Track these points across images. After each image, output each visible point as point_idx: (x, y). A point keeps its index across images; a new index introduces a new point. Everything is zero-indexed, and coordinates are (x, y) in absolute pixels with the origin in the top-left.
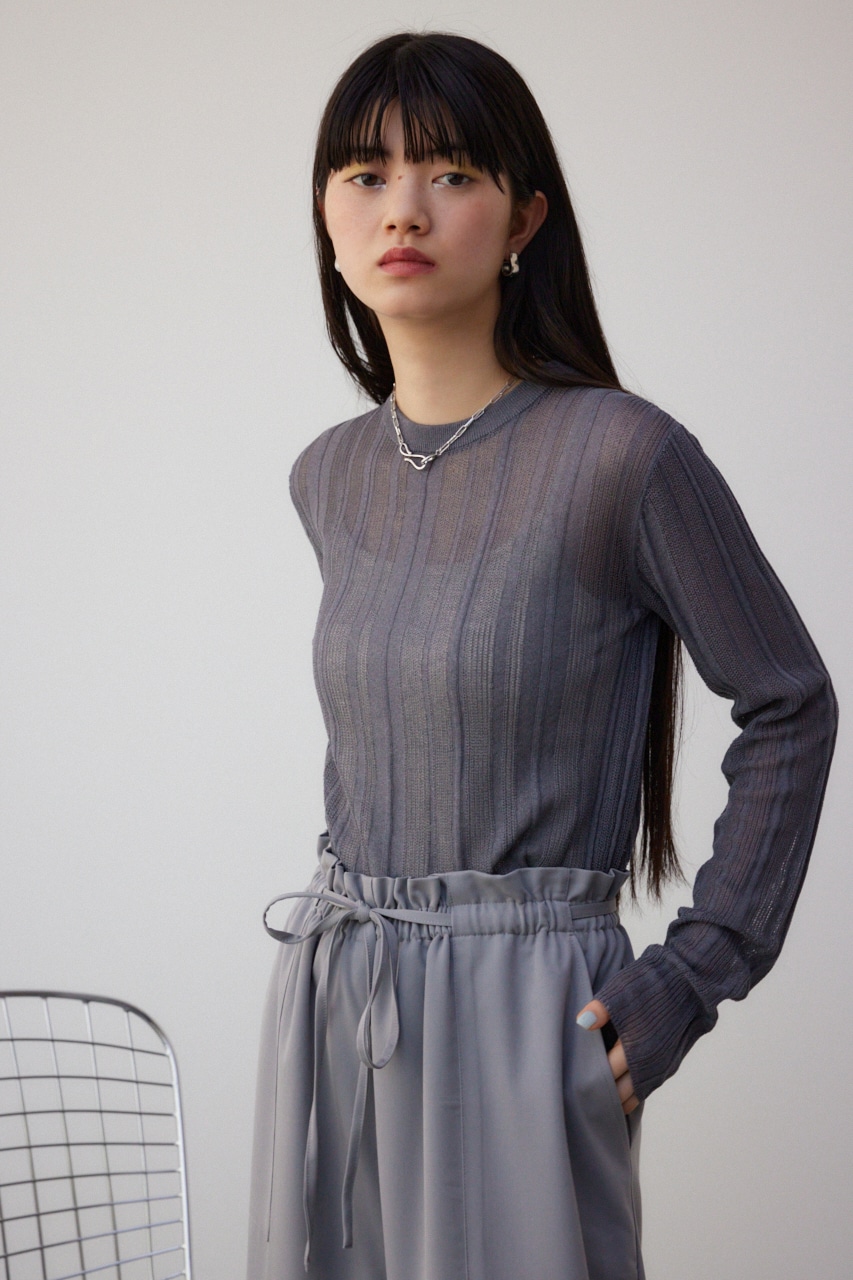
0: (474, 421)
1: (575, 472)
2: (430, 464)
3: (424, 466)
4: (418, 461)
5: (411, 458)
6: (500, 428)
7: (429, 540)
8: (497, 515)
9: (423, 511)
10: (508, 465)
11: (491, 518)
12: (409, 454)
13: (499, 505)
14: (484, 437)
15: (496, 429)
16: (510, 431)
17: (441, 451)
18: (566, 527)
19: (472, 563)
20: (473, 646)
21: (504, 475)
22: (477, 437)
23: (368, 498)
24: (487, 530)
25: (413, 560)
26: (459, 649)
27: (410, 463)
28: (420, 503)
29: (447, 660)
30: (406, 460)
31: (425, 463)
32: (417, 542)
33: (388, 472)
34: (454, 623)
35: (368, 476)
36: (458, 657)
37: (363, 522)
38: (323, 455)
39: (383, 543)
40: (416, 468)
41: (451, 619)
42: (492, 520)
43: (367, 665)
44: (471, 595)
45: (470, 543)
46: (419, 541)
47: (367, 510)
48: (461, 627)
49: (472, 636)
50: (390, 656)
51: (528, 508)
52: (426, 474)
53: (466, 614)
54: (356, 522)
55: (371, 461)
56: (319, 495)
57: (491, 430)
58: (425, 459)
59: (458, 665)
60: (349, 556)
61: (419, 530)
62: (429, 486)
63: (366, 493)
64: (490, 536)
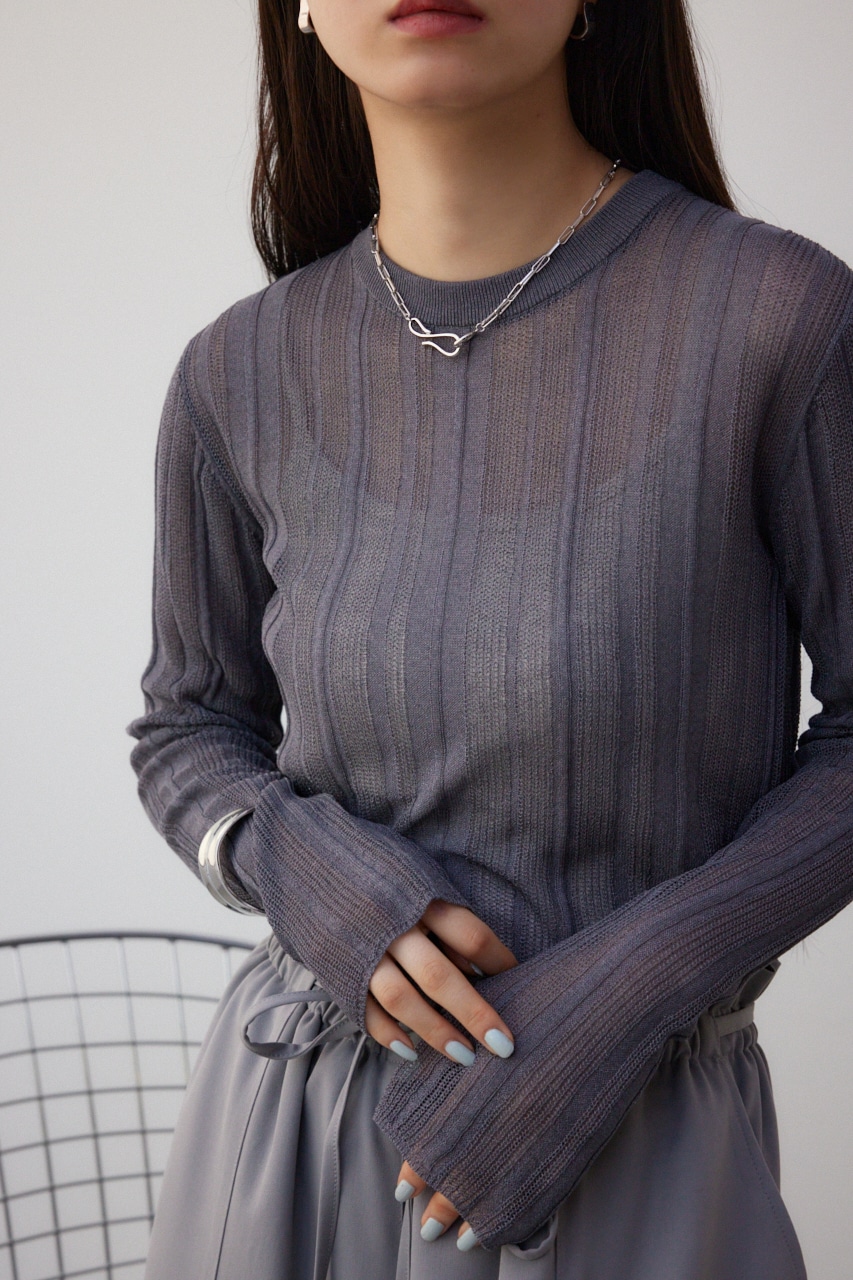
0: (535, 275)
1: (712, 350)
2: (468, 346)
3: (458, 349)
4: (446, 343)
5: (433, 340)
6: (578, 281)
7: (482, 469)
8: (589, 425)
9: (465, 420)
10: (598, 340)
11: (579, 430)
12: (428, 333)
13: (591, 407)
14: (553, 297)
15: (574, 283)
16: (596, 286)
17: (484, 325)
18: (704, 443)
19: (561, 507)
20: (591, 653)
21: (592, 357)
22: (542, 298)
23: (363, 405)
24: (576, 452)
25: (459, 502)
26: (569, 658)
27: (434, 348)
28: (458, 407)
29: (551, 676)
30: (424, 343)
31: (458, 345)
32: (461, 473)
33: (396, 361)
34: (552, 614)
35: (357, 369)
36: (570, 672)
37: (363, 444)
38: (255, 340)
39: (405, 477)
40: (443, 355)
41: (546, 606)
42: (583, 432)
43: (405, 681)
44: (569, 564)
45: (552, 472)
46: (466, 470)
47: (365, 424)
48: (568, 621)
49: (587, 637)
50: (447, 668)
51: (640, 413)
52: (463, 361)
53: (569, 597)
54: (349, 445)
55: (357, 345)
56: (257, 402)
57: (565, 284)
58: (458, 340)
59: (571, 684)
60: (348, 500)
61: (463, 453)
62: (472, 382)
63: (357, 397)
64: (584, 462)
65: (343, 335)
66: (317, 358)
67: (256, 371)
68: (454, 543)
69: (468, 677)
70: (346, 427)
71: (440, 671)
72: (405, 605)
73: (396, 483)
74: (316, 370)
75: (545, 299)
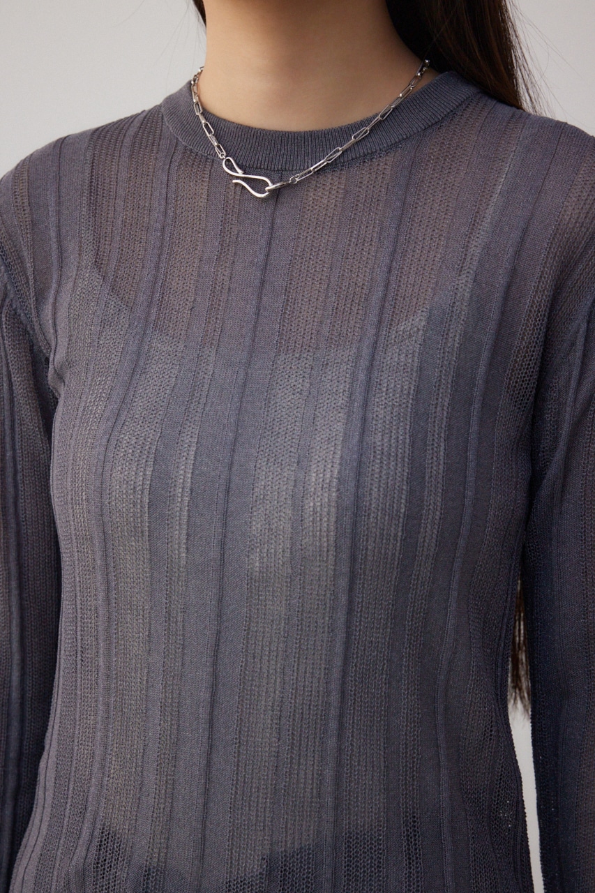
2: (276, 194)
3: (268, 193)
4: (257, 185)
5: (244, 179)
6: (392, 147)
7: (281, 299)
8: (395, 272)
9: (268, 255)
10: (410, 200)
11: (385, 276)
12: (240, 173)
13: (398, 257)
14: (371, 155)
19: (360, 341)
20: (381, 472)
21: (402, 214)
22: (358, 156)
23: (163, 235)
24: (380, 294)
25: (255, 327)
26: (359, 474)
27: (243, 187)
28: (263, 242)
29: (338, 490)
30: (234, 181)
31: (269, 190)
32: (259, 302)
33: (205, 196)
34: (346, 434)
35: (163, 203)
36: (357, 487)
37: (157, 268)
38: (59, 178)
39: (199, 299)
40: (252, 195)
41: (339, 427)
42: (388, 279)
43: (191, 490)
44: (367, 391)
45: (355, 309)
46: (265, 299)
47: (162, 249)
48: (361, 441)
49: (379, 457)
50: (235, 479)
51: (447, 267)
52: (272, 202)
53: (364, 420)
54: (143, 267)
55: (165, 182)
56: (59, 230)
57: (381, 147)
58: (271, 186)
59: (358, 498)
60: (140, 318)
61: (263, 282)
62: (278, 221)
63: (159, 226)
64: (387, 305)
65: (151, 174)
66: (121, 192)
67: (59, 203)
68: (249, 364)
69: (256, 490)
70: (142, 252)
71: (229, 481)
72: (197, 418)
73: (190, 305)
74: (120, 202)
75: (360, 156)
